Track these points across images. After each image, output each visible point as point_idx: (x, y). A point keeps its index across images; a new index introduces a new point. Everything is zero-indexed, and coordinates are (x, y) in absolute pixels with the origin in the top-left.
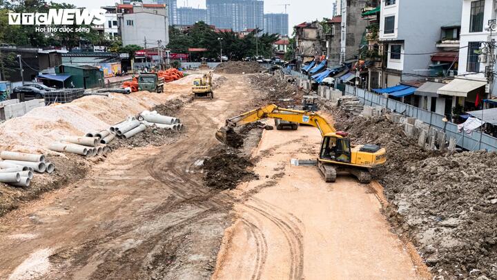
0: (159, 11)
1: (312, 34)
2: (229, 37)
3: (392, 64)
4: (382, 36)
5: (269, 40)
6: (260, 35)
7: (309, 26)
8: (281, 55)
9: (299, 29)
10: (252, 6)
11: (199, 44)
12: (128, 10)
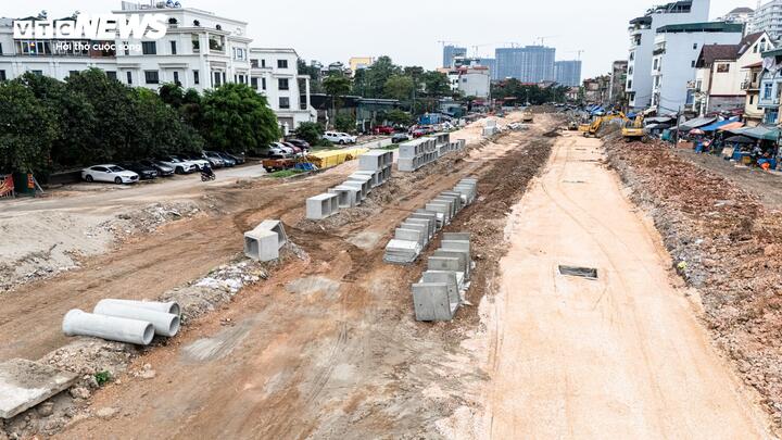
0: (485, 72)
1: (595, 86)
2: (534, 89)
3: (632, 104)
4: (627, 90)
5: (563, 90)
6: (556, 87)
7: (593, 81)
8: (571, 101)
9: (586, 83)
10: (543, 54)
11: (512, 94)
12: (464, 72)
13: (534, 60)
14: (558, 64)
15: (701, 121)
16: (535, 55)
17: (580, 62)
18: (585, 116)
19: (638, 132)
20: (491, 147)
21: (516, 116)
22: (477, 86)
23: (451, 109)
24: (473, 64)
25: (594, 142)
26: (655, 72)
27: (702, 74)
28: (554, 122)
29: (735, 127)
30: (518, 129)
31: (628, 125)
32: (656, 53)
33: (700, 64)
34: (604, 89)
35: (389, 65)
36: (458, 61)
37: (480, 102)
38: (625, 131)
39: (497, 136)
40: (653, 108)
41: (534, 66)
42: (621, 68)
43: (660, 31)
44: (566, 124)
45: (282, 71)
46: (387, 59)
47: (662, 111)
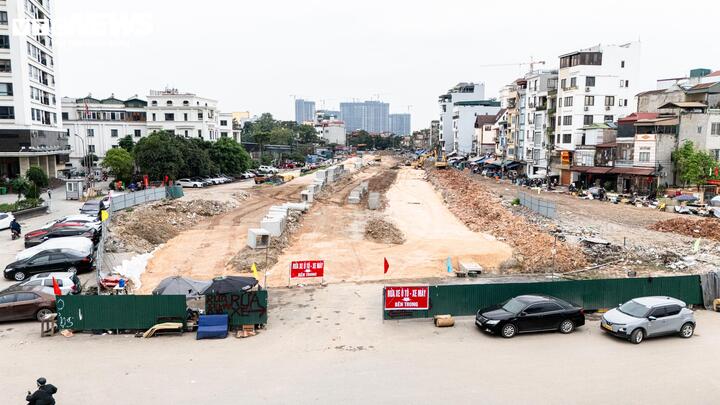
0: (341, 125)
1: (421, 137)
2: (378, 138)
3: (443, 149)
4: (440, 140)
5: (399, 139)
7: (419, 133)
8: (405, 147)
9: (415, 134)
10: (379, 108)
11: (362, 142)
12: (326, 125)
13: (372, 114)
14: (392, 116)
15: (478, 158)
16: (372, 109)
17: (409, 115)
18: (415, 157)
19: (444, 164)
20: (361, 174)
21: (369, 157)
22: (337, 135)
23: (323, 153)
24: (332, 119)
25: (420, 172)
26: (454, 130)
27: (478, 131)
28: (395, 162)
29: (491, 161)
30: (374, 165)
31: (438, 161)
32: (454, 118)
33: (477, 126)
34: (427, 139)
35: (271, 119)
36: (320, 116)
37: (340, 148)
38: (437, 164)
39: (364, 168)
40: (455, 151)
41: (372, 118)
42: (436, 125)
43: (455, 104)
44: (404, 162)
45: (224, 127)
46: (269, 115)
47: (459, 153)
